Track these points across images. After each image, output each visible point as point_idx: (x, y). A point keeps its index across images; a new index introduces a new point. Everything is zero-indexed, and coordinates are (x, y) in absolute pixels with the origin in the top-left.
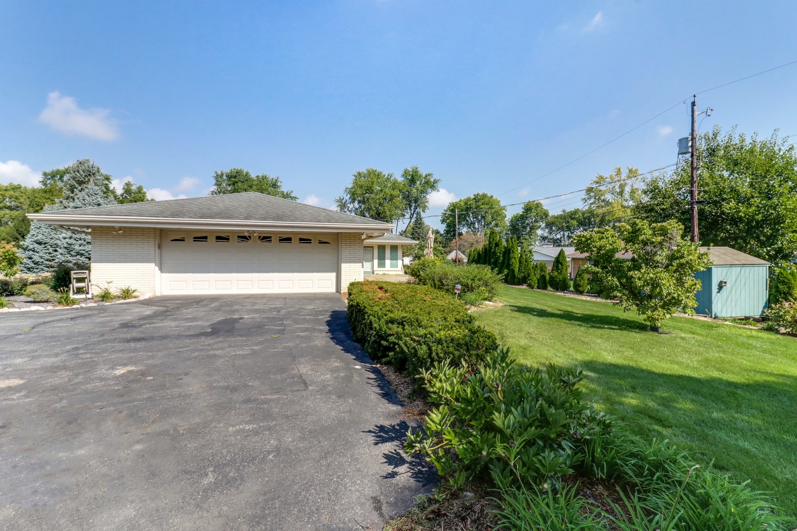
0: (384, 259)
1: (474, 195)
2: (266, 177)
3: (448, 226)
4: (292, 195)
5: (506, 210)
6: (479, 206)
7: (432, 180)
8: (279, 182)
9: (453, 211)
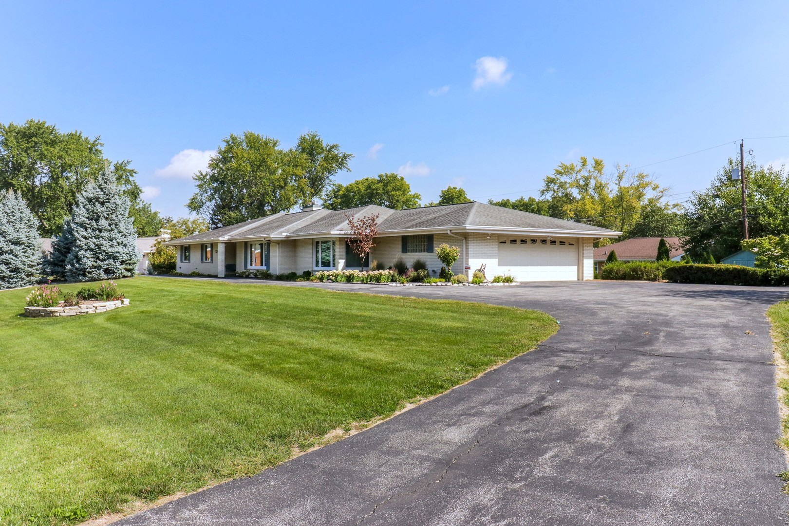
5: (420, 199)
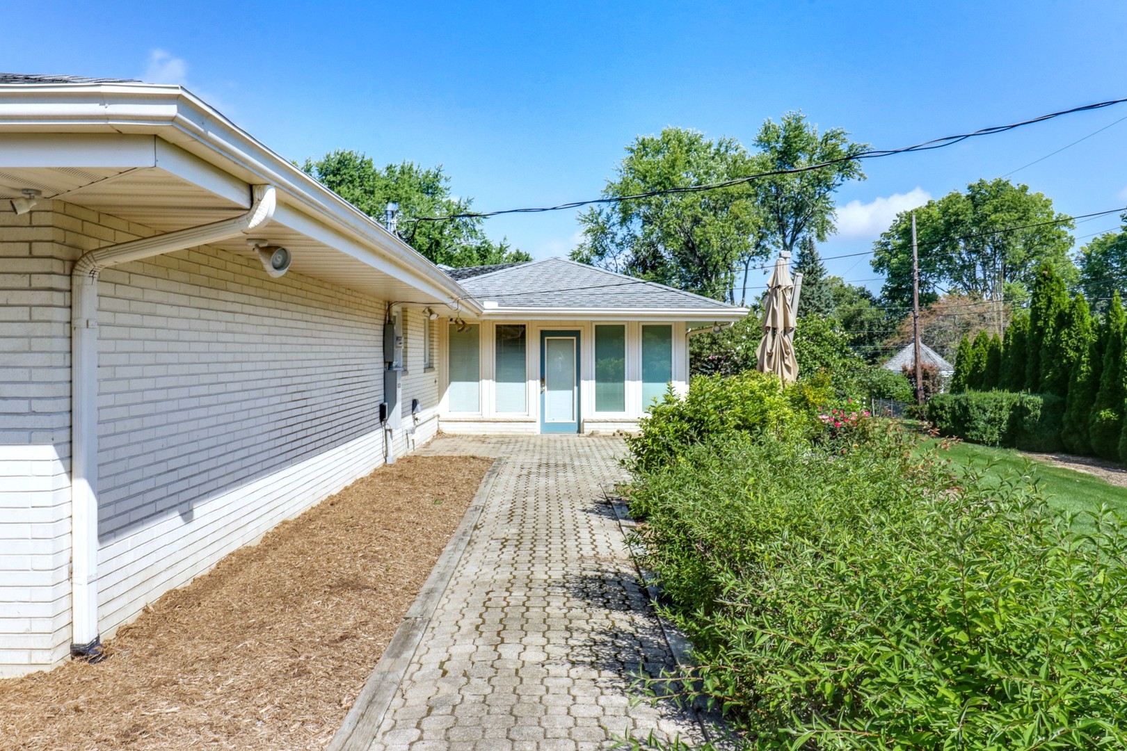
0: (619, 377)
1: (970, 187)
2: (410, 169)
3: (895, 275)
4: (471, 210)
6: (984, 217)
7: (844, 148)
8: (443, 181)
9: (907, 233)
